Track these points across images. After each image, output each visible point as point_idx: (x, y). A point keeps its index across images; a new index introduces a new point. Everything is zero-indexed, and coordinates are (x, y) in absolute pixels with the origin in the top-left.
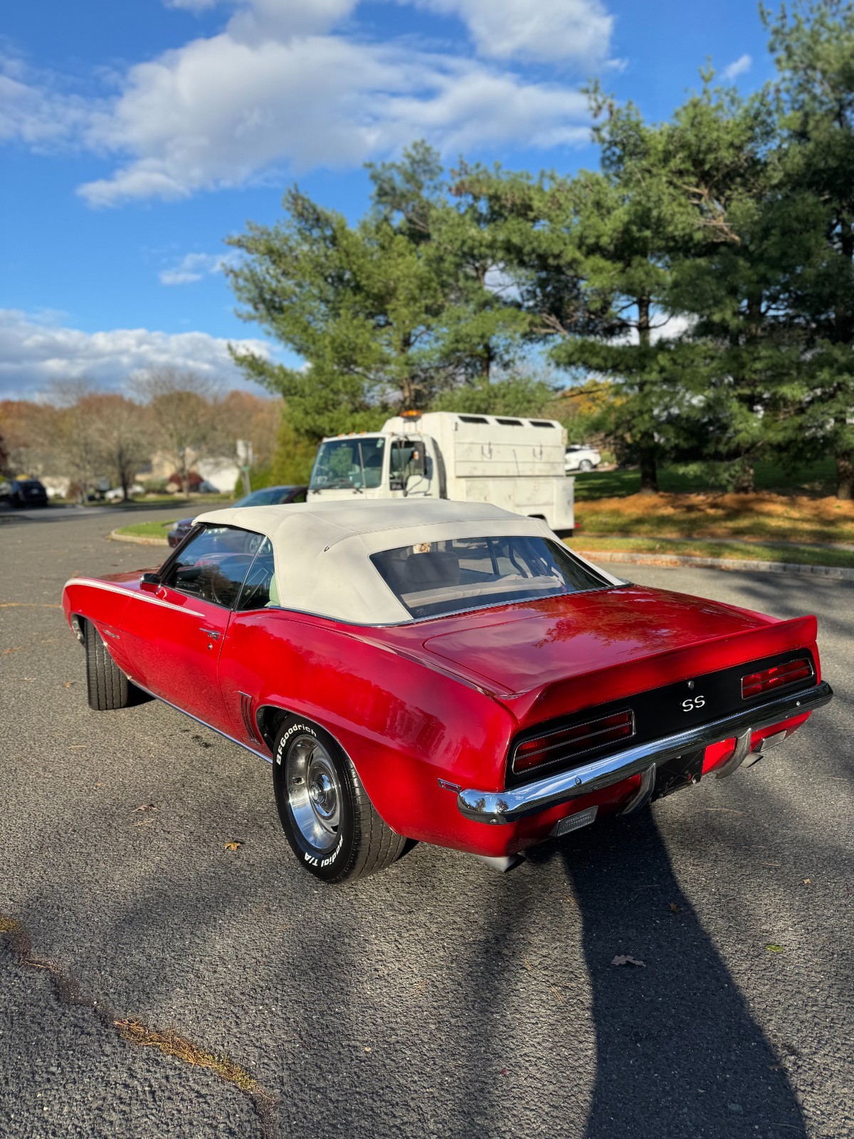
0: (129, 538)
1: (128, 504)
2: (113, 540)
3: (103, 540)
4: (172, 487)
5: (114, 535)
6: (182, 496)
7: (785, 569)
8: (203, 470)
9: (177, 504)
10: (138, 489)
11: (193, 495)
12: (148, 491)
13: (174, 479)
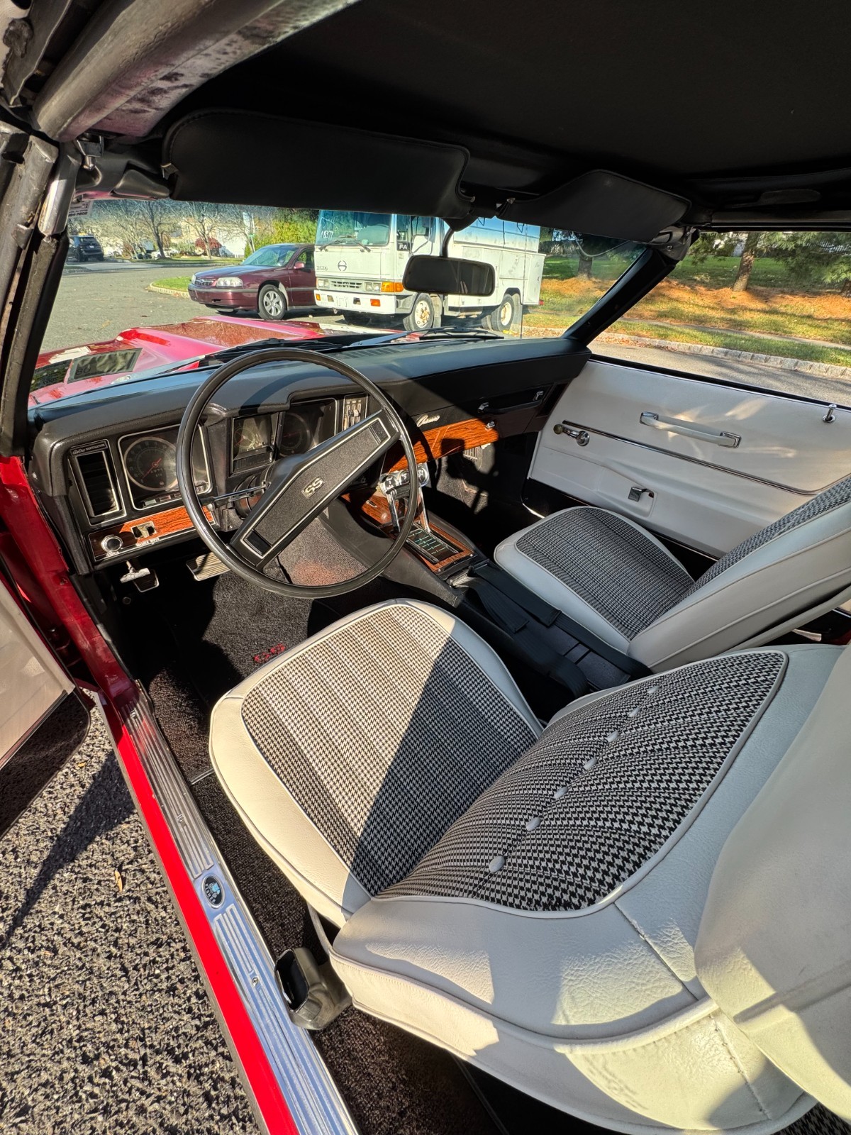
0: (163, 290)
1: (164, 262)
2: (150, 291)
3: (142, 290)
4: (199, 251)
5: (152, 287)
6: (207, 258)
7: (726, 354)
8: (219, 235)
9: (203, 264)
10: (174, 250)
11: (214, 258)
12: (182, 253)
13: (199, 243)
